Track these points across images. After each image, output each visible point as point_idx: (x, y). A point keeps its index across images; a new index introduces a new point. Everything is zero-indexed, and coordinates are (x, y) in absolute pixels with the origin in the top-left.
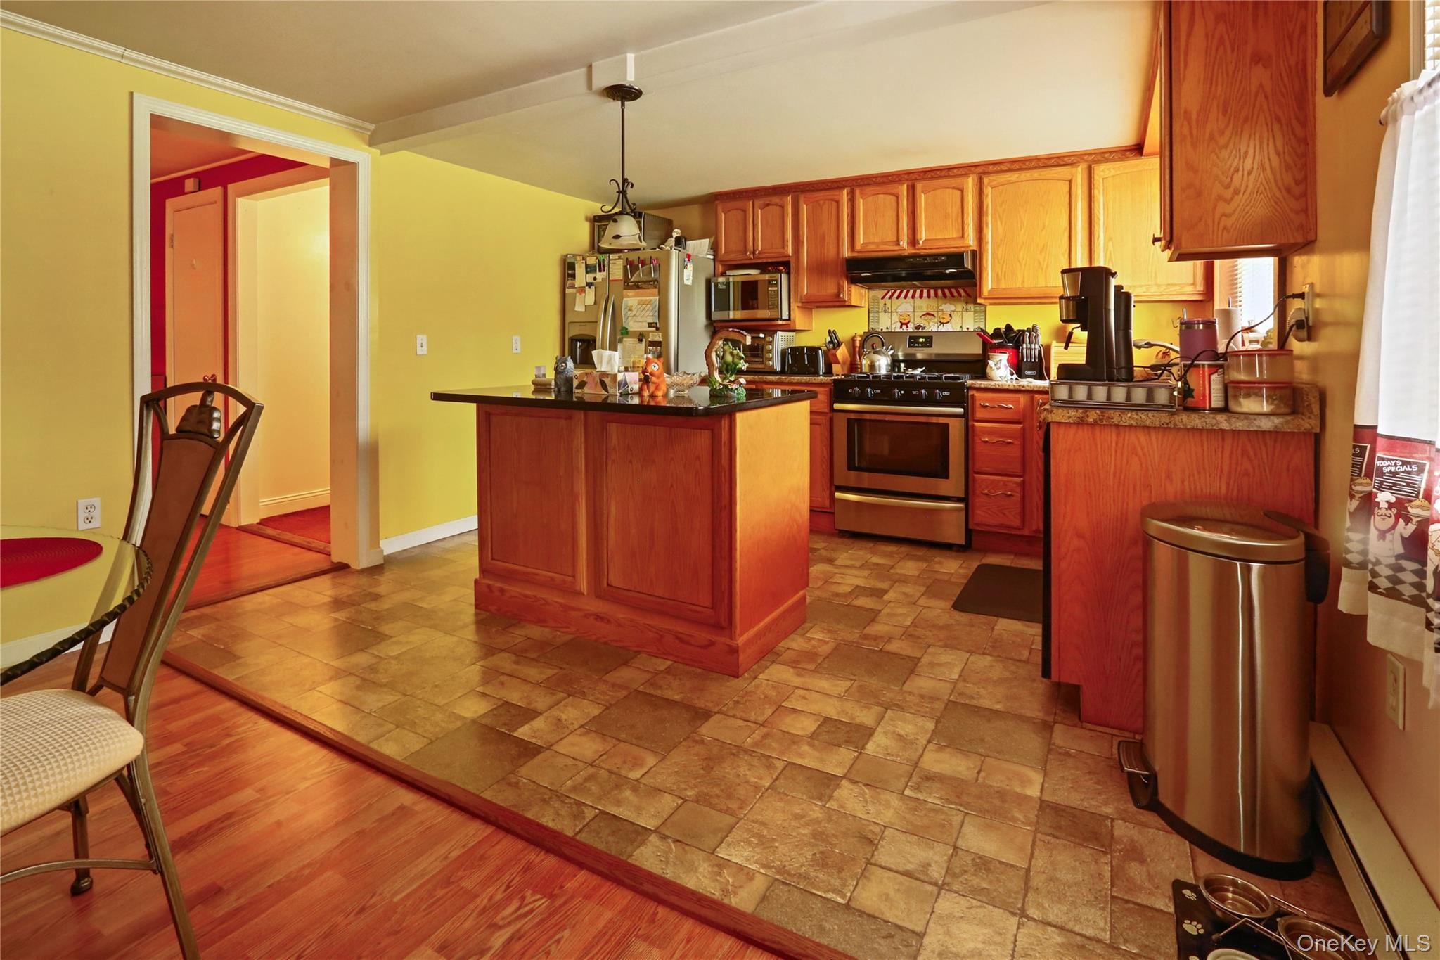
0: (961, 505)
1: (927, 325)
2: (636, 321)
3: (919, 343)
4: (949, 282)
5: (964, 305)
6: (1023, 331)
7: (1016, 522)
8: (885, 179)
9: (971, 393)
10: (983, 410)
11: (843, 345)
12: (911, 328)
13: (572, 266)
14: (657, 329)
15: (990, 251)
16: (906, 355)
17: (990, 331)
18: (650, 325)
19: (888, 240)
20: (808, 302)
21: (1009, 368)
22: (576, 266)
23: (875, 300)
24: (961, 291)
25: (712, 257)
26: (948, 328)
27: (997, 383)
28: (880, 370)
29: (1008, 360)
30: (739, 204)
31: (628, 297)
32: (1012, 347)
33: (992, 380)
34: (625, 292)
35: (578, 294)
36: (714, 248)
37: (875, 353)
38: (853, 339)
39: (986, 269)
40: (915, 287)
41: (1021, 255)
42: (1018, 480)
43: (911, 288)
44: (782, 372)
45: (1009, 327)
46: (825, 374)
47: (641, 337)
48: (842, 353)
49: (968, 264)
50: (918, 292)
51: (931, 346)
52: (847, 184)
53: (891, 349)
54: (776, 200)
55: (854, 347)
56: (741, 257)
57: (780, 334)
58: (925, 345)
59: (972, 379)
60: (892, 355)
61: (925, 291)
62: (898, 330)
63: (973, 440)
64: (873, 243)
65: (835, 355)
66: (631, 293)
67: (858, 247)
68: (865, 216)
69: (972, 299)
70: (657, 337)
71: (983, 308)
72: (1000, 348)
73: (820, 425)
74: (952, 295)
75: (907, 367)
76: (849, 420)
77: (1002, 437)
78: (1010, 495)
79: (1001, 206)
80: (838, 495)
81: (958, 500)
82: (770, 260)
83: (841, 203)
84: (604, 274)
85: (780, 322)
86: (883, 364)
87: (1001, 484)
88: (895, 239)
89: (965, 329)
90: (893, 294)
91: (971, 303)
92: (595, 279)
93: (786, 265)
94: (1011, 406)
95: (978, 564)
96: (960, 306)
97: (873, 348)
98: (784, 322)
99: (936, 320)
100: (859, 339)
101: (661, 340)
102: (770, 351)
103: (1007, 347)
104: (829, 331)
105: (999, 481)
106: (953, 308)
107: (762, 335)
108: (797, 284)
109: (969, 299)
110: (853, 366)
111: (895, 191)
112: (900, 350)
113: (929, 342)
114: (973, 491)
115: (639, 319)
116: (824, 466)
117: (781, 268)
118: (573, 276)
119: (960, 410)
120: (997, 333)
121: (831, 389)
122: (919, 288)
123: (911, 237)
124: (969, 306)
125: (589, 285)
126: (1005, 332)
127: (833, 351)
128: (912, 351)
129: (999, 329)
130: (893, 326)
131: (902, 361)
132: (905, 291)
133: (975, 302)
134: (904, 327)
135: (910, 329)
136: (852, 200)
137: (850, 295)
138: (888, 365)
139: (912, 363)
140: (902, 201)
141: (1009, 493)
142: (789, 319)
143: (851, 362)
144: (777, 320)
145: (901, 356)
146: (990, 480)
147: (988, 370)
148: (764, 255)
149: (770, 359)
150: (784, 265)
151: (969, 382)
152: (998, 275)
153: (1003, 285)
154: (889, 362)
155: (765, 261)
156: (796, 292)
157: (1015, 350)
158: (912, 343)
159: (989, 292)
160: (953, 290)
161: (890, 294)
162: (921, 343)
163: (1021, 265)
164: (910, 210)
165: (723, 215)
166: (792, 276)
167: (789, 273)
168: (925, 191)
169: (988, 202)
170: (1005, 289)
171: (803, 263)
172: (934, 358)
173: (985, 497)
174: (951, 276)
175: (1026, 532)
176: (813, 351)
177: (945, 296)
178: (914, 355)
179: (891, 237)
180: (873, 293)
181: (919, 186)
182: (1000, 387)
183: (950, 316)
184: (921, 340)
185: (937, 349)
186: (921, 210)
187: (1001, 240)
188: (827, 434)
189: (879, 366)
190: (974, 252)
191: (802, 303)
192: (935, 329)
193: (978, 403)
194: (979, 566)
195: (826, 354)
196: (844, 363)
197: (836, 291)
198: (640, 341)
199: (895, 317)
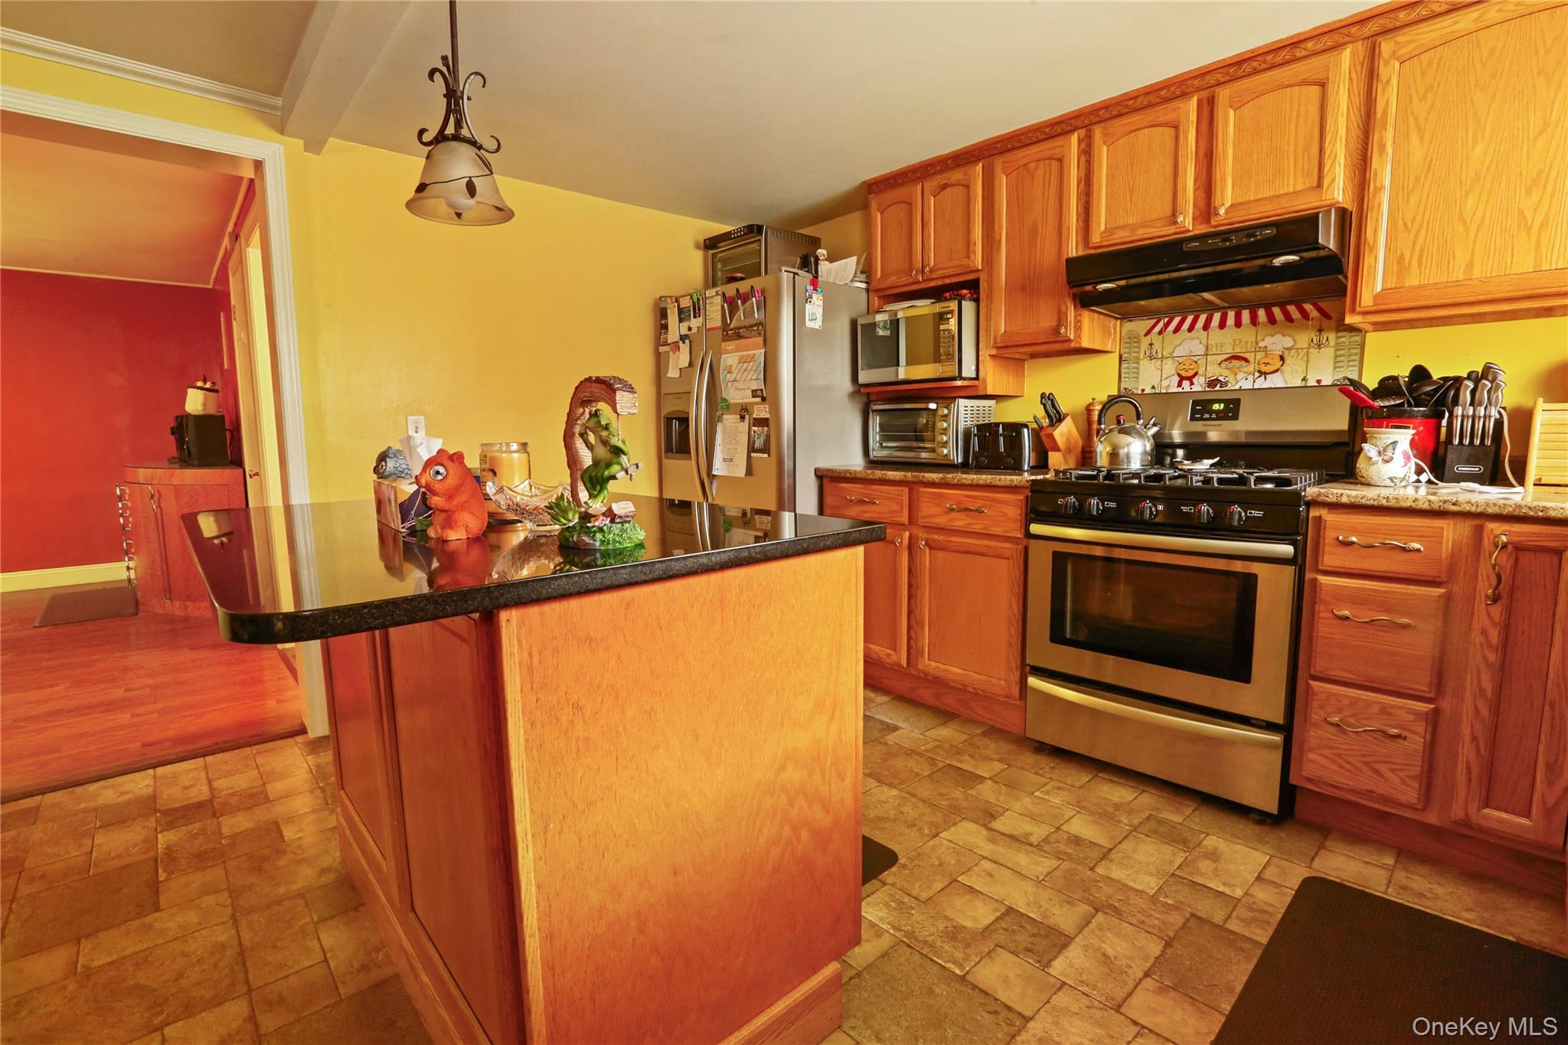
0: (1277, 738)
1: (1231, 379)
2: (737, 389)
3: (1211, 412)
4: (1281, 288)
5: (1314, 335)
6: (1458, 380)
7: (1410, 794)
8: (1152, 99)
9: (1314, 513)
10: (1343, 550)
11: (1069, 418)
12: (1199, 385)
13: (663, 314)
14: (764, 399)
15: (1385, 208)
16: (1187, 434)
17: (1371, 382)
18: (755, 393)
19: (1155, 216)
20: (1007, 347)
21: (1414, 460)
22: (669, 312)
23: (1134, 339)
24: (1308, 307)
25: (864, 286)
26: (1275, 381)
27: (1385, 492)
28: (1129, 462)
29: (1413, 443)
30: (900, 193)
31: (727, 352)
32: (1425, 416)
33: (1369, 485)
34: (724, 344)
35: (671, 353)
36: (867, 270)
37: (1123, 431)
38: (1089, 410)
39: (1373, 248)
40: (1211, 308)
41: (1471, 202)
42: (1424, 707)
43: (1203, 311)
44: (965, 466)
45: (1420, 374)
46: (1034, 469)
47: (744, 411)
48: (1065, 432)
49: (1328, 238)
50: (1217, 316)
51: (1235, 417)
52: (1079, 123)
53: (1154, 425)
54: (957, 175)
55: (1089, 422)
56: (904, 280)
57: (962, 402)
58: (1222, 416)
59: (1320, 482)
60: (1154, 436)
61: (1231, 315)
62: (1174, 389)
63: (1313, 613)
64: (1123, 227)
65: (1051, 437)
66: (730, 345)
67: (1096, 239)
68: (1111, 178)
69: (1333, 323)
70: (762, 412)
71: (1357, 338)
72: (1395, 417)
73: (1008, 559)
74: (1289, 318)
75: (1187, 457)
76: (1056, 554)
77: (1387, 611)
78: (1399, 736)
79: (1423, 99)
80: (1033, 681)
81: (1269, 727)
82: (947, 281)
83: (1066, 161)
84: (700, 320)
85: (959, 383)
86: (1136, 451)
87: (1376, 709)
88: (1169, 212)
89: (1312, 382)
90: (1167, 325)
91: (1329, 329)
92: (690, 329)
93: (974, 286)
94: (1417, 546)
95: (1306, 873)
96: (1304, 338)
97: (1119, 422)
98: (966, 383)
99: (1251, 368)
100: (1098, 407)
101: (768, 416)
102: (945, 431)
103: (1411, 416)
104: (1043, 396)
105: (1369, 704)
106: (1288, 342)
107: (933, 406)
108: (988, 319)
109: (1325, 322)
110: (1086, 456)
111: (1170, 117)
112: (1177, 425)
113: (1232, 409)
114: (1306, 713)
115: (741, 385)
116: (1012, 629)
117: (964, 291)
118: (665, 327)
119: (1287, 550)
120: (1388, 386)
121: (1027, 498)
122: (1217, 309)
123: (1202, 204)
124: (1325, 335)
125: (683, 338)
126: (1409, 384)
127: (1050, 430)
128: (1198, 426)
129: (1395, 379)
130: (1165, 383)
131: (1180, 446)
132: (1190, 318)
133: (1342, 327)
134: (1186, 384)
135: (1196, 388)
136: (1087, 152)
137: (1078, 328)
138: (1145, 453)
139: (1197, 449)
140: (1186, 133)
141: (1395, 731)
142: (977, 378)
143: (1083, 448)
144: (954, 379)
145: (1177, 436)
146: (1347, 697)
147: (1361, 464)
148: (940, 273)
149: (945, 444)
150: (970, 287)
151: (1312, 492)
152: (1401, 258)
153: (1412, 280)
154: (1149, 447)
155: (940, 282)
156: (988, 331)
157: (1432, 421)
158: (1199, 412)
159: (1376, 297)
160: (1292, 308)
161: (1161, 325)
162: (1217, 412)
163: (1467, 229)
164: (1202, 150)
165: (879, 214)
166: (982, 304)
167: (977, 300)
168: (1237, 105)
169: (1389, 98)
170: (1419, 287)
171: (999, 278)
172: (1243, 439)
173: (1333, 730)
174: (1286, 273)
175: (1432, 818)
176: (1014, 430)
177: (1272, 320)
178: (1204, 434)
179: (1162, 209)
180: (1129, 326)
181: (1223, 95)
182: (1392, 503)
183: (1282, 358)
184: (1216, 407)
185: (1247, 425)
186: (1225, 144)
187: (1417, 179)
188: (1018, 574)
189: (1128, 456)
190: (1343, 214)
191: (998, 348)
192: (1247, 385)
193: (1329, 535)
194: (1308, 883)
195: (1037, 434)
196: (1069, 450)
197: (1054, 323)
198: (742, 418)
199: (1170, 367)
